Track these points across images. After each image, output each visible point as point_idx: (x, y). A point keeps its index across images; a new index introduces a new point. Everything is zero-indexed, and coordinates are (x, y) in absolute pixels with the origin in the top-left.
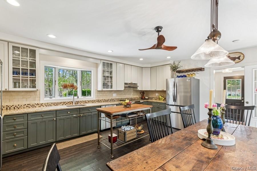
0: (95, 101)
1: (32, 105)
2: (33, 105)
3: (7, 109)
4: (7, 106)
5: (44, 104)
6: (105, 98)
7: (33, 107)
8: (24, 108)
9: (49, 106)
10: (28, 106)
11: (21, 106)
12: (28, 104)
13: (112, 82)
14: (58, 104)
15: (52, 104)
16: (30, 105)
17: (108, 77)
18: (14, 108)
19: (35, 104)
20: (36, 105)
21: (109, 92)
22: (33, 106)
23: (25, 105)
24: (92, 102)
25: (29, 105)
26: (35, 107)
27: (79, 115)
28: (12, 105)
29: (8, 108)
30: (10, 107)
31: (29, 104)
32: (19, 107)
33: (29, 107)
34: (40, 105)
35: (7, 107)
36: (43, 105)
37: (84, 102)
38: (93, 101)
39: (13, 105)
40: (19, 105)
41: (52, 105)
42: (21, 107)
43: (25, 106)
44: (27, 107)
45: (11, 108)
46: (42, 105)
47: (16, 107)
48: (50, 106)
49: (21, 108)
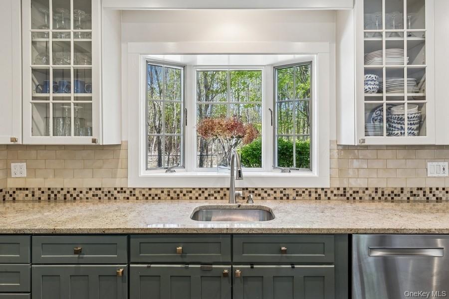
0: (329, 195)
1: (106, 190)
2: (109, 192)
3: (49, 199)
4: (49, 189)
5: (140, 192)
6: (382, 185)
7: (109, 199)
8: (87, 198)
9: (153, 198)
10: (97, 195)
11: (81, 192)
12: (97, 189)
13: (424, 98)
14: (181, 195)
15: (162, 192)
16: (103, 192)
17: (395, 73)
18: (65, 198)
19: (115, 189)
20: (118, 192)
21: (401, 153)
22: (109, 195)
23: (90, 189)
24: (314, 195)
25: (99, 192)
26: (115, 198)
27: (226, 268)
28: (59, 187)
29: (52, 196)
30: (56, 192)
31: (100, 189)
32: (75, 195)
33: (100, 198)
34: (128, 192)
35: (50, 192)
36: (137, 193)
37: (279, 195)
38: (319, 191)
39: (62, 189)
40: (75, 189)
41: (163, 196)
42: (81, 195)
43: (91, 193)
44: (93, 195)
45: (59, 195)
46: (134, 195)
47: (68, 195)
48: (156, 198)
49: (81, 198)
